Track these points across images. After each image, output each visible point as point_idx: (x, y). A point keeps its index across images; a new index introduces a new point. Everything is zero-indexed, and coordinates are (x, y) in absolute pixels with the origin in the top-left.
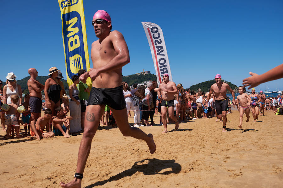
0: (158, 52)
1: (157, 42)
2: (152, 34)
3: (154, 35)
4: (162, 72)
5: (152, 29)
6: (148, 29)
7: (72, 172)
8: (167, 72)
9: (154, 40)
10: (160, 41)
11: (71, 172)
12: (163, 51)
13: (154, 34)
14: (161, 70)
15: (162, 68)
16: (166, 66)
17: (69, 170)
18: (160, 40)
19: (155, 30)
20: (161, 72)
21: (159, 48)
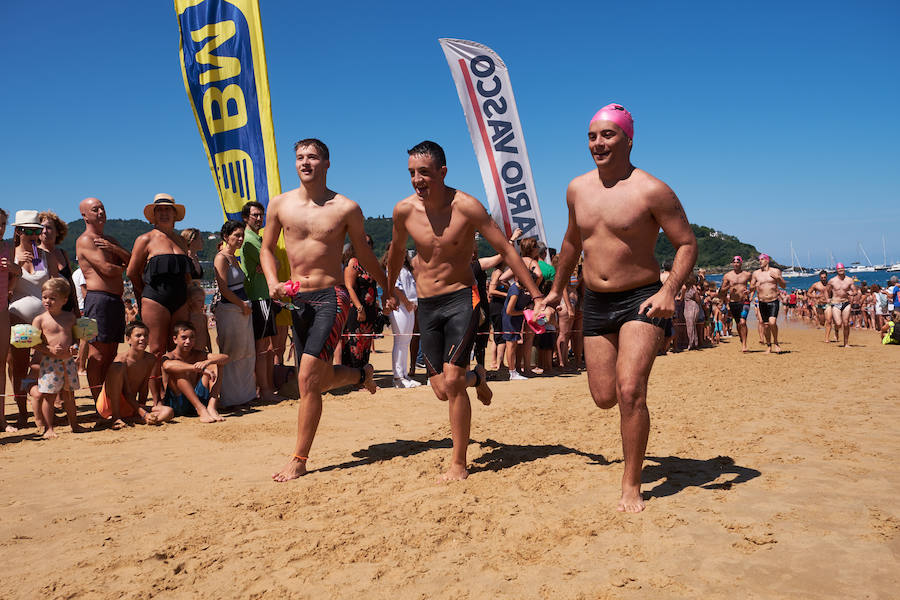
0: (497, 142)
1: (491, 108)
2: (475, 79)
3: (480, 84)
4: (515, 206)
5: (475, 62)
6: (462, 62)
7: (233, 533)
8: (528, 207)
9: (482, 100)
10: (500, 105)
11: (228, 536)
12: (512, 137)
13: (481, 79)
14: (511, 200)
16: (524, 187)
17: (222, 528)
18: (502, 100)
19: (483, 67)
20: (511, 206)
21: (500, 128)
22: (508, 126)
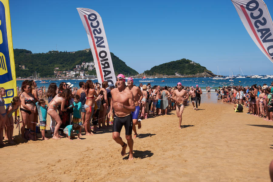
0: (97, 44)
1: (95, 32)
2: (90, 22)
3: (92, 24)
4: (104, 66)
5: (89, 16)
6: (85, 16)
8: (108, 67)
9: (92, 29)
10: (99, 31)
12: (103, 42)
13: (92, 22)
14: (102, 64)
15: (104, 62)
16: (107, 59)
18: (100, 29)
19: (93, 17)
20: (102, 66)
21: (99, 39)
22: (102, 38)
